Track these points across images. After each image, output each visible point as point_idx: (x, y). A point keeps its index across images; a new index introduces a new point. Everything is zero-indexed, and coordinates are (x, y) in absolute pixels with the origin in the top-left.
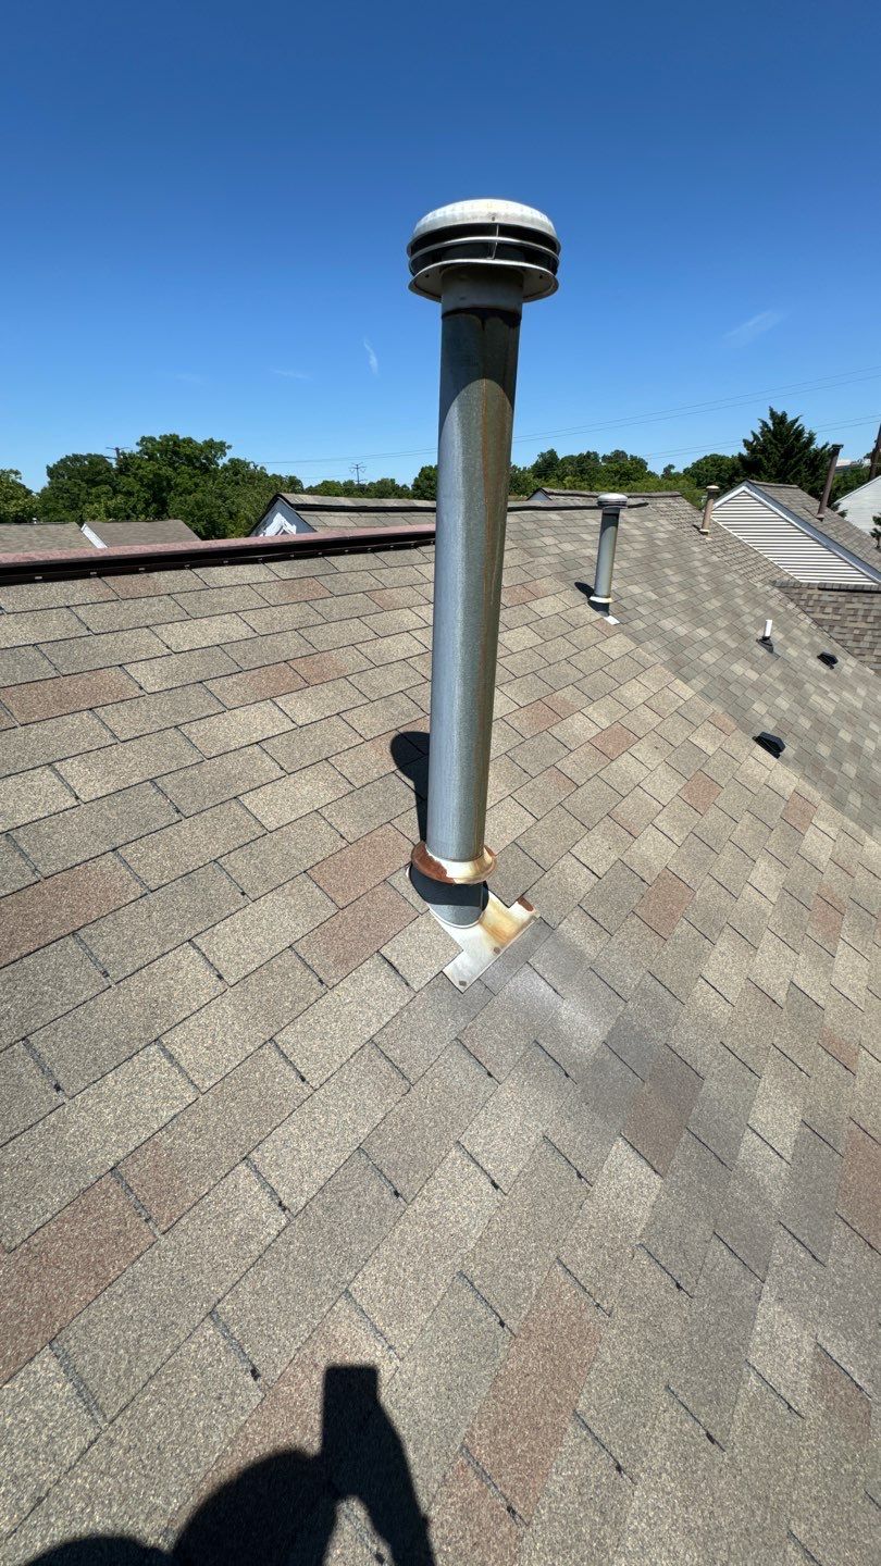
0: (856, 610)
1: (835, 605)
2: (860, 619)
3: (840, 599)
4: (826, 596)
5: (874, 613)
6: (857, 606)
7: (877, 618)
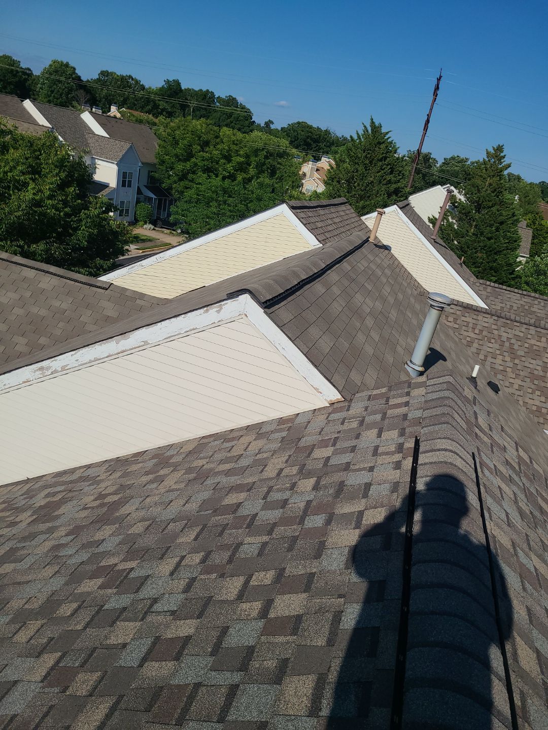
5: (479, 327)
6: (468, 319)
7: (481, 331)
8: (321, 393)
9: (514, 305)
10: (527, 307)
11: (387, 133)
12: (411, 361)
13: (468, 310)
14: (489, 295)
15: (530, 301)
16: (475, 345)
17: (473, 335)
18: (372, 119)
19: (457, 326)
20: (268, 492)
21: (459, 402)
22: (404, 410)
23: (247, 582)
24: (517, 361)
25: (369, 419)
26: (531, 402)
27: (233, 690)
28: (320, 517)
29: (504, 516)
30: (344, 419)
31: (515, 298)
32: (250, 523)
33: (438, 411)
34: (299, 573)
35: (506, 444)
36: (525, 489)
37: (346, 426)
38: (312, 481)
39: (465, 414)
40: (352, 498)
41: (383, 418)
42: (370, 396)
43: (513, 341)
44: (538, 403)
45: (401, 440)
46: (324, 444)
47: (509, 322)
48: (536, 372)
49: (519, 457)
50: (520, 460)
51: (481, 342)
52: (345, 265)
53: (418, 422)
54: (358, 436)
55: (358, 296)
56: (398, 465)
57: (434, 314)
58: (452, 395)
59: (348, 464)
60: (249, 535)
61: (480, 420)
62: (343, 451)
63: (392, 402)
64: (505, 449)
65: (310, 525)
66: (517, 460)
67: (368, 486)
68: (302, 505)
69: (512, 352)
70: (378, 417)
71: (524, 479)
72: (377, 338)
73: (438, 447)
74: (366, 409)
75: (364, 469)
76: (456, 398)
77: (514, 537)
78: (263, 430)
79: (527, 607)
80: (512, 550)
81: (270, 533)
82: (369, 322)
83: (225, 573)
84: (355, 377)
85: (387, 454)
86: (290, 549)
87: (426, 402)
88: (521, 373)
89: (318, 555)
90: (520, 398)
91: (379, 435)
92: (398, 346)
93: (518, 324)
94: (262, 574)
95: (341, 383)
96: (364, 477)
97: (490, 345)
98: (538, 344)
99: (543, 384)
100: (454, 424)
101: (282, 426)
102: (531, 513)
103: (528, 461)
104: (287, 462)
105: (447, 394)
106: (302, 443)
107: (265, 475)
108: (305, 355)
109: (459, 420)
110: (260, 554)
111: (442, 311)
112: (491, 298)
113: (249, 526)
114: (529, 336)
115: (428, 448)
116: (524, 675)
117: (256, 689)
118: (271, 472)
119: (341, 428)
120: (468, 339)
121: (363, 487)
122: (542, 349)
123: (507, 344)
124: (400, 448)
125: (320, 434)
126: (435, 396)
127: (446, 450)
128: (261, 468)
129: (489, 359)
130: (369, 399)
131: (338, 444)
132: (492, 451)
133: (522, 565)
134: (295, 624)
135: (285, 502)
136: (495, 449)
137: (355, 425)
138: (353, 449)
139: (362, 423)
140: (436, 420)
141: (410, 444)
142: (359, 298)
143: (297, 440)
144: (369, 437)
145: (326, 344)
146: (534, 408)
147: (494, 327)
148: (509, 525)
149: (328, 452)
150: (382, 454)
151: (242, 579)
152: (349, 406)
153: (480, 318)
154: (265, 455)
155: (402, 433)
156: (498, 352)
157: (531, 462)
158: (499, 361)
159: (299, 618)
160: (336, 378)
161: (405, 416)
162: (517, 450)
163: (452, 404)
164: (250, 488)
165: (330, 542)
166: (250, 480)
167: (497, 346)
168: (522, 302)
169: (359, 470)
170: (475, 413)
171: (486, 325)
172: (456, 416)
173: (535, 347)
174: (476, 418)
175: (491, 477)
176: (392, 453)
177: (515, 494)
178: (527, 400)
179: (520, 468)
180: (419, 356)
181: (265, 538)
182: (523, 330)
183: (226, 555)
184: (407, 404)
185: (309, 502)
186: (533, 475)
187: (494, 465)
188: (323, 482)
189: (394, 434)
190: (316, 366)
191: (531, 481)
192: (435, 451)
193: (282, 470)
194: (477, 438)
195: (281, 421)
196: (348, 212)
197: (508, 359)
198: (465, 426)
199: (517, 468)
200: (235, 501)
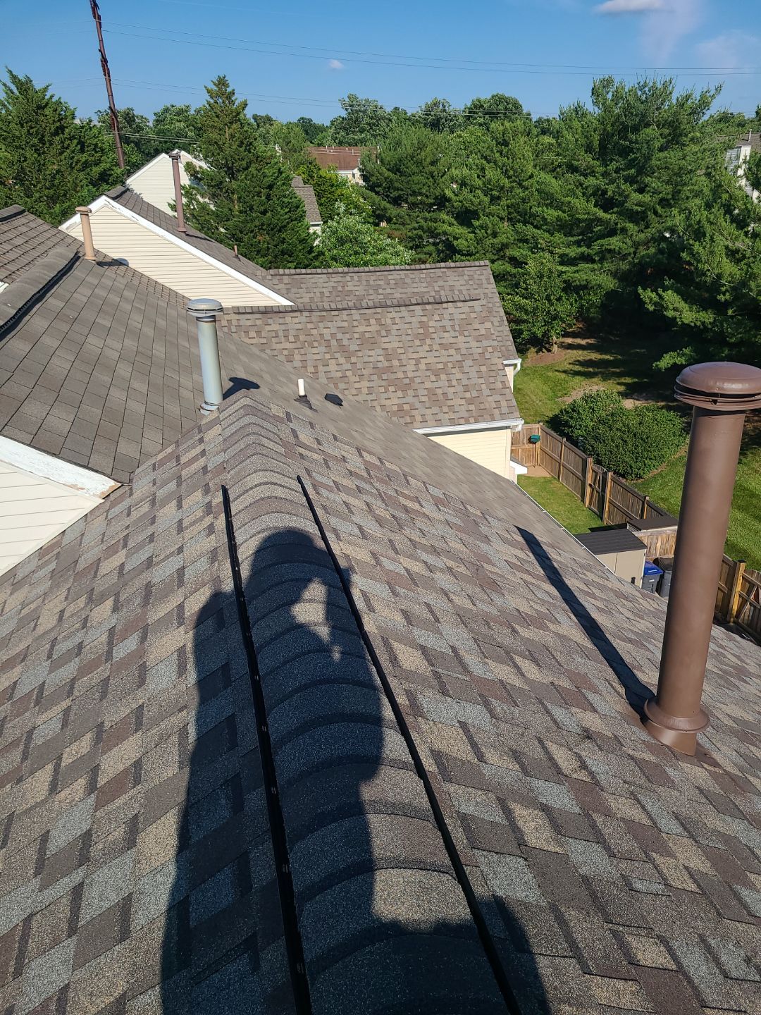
0: (276, 332)
1: (256, 329)
2: (283, 339)
3: (259, 322)
4: (245, 321)
5: (292, 333)
6: (275, 327)
7: (296, 337)
8: (84, 489)
9: (324, 290)
10: (340, 289)
11: (46, 89)
12: (206, 403)
13: (269, 315)
14: (288, 286)
15: (340, 279)
16: (297, 357)
17: (288, 345)
18: (10, 72)
19: (264, 341)
20: (52, 647)
21: (266, 424)
22: (202, 462)
23: (57, 766)
24: (353, 360)
25: (161, 494)
26: (388, 403)
27: (77, 893)
28: (131, 638)
29: (356, 531)
30: (129, 508)
31: (321, 280)
32: (40, 698)
33: (242, 445)
34: (124, 716)
35: (345, 454)
36: (380, 494)
37: (135, 515)
38: (109, 603)
39: (279, 436)
40: (164, 596)
41: (179, 484)
42: (154, 464)
43: (339, 336)
44: (396, 401)
45: (207, 499)
46: (111, 551)
47: (324, 313)
48: (380, 365)
49: (366, 462)
50: (368, 467)
51: (302, 351)
52: (52, 302)
53: (222, 468)
54: (153, 521)
55: (91, 339)
56: (211, 529)
57: (206, 329)
58: (254, 419)
59: (150, 559)
60: (41, 712)
61: (302, 437)
62: (139, 547)
63: (184, 460)
64: (344, 459)
65: (122, 655)
66: (363, 467)
67: (181, 572)
68: (104, 638)
69: (343, 349)
70: (172, 485)
71: (377, 485)
72: (143, 388)
73: (250, 485)
74: (154, 484)
75: (172, 554)
76: (259, 421)
77: (376, 548)
78: (20, 576)
79: (401, 610)
80: (373, 562)
81: (70, 693)
82: (124, 370)
83: (22, 776)
84: (127, 448)
85: (194, 523)
86: (104, 695)
87: (225, 440)
88: (365, 372)
89: (142, 681)
90: (375, 403)
91: (180, 506)
92: (182, 390)
93: (336, 313)
94: (75, 746)
95: (107, 464)
96: (175, 563)
97: (315, 351)
98: (369, 329)
99: (393, 376)
100: (264, 452)
101: (47, 558)
102: (394, 516)
103: (379, 464)
104: (66, 598)
105: (247, 420)
106: (81, 566)
107: (40, 630)
108: (29, 445)
109: (271, 445)
110: (65, 723)
111: (215, 321)
112: (294, 290)
113: (37, 703)
114: (355, 323)
115: (239, 491)
116: (408, 676)
117: (106, 871)
118: (47, 621)
119: (128, 521)
120: (286, 352)
121: (176, 576)
122: (375, 335)
123: (334, 342)
124: (209, 508)
125: (102, 541)
126: (233, 429)
127: (260, 485)
128: (32, 624)
129: (321, 368)
130: (154, 469)
131: (129, 543)
132: (328, 467)
133: (388, 572)
134: (136, 772)
135: (80, 646)
136: (331, 464)
137: (146, 508)
138: (152, 538)
139: (153, 502)
140: (243, 456)
141: (219, 498)
142: (94, 343)
143: (73, 565)
144: (168, 513)
145: (60, 420)
146: (395, 408)
147: (310, 326)
148: (364, 537)
149: (120, 558)
150: (187, 528)
151: (49, 768)
152: (131, 489)
153: (288, 319)
154: (33, 606)
155: (207, 490)
156: (328, 356)
157: (382, 463)
158: (332, 367)
159: (138, 764)
160: (95, 460)
161: (205, 468)
162: (361, 456)
163: (256, 429)
164: (23, 657)
165: (151, 660)
166: (22, 646)
167: (322, 349)
168: (332, 284)
169: (167, 557)
170: (293, 431)
171: (299, 326)
172: (265, 441)
173: (367, 335)
174: (296, 436)
175: (332, 496)
176: (201, 519)
177: (367, 504)
178: (384, 402)
179: (369, 474)
180: (213, 393)
181: (65, 704)
182: (345, 318)
183: (17, 755)
184: (203, 453)
185: (112, 631)
186: (388, 476)
187: (333, 481)
188: (122, 598)
189: (198, 496)
190: (54, 455)
191: (386, 483)
192: (247, 491)
193: (62, 612)
194: (303, 459)
195: (42, 552)
196: (32, 225)
197: (342, 360)
198: (282, 450)
199: (365, 475)
200: (7, 684)
